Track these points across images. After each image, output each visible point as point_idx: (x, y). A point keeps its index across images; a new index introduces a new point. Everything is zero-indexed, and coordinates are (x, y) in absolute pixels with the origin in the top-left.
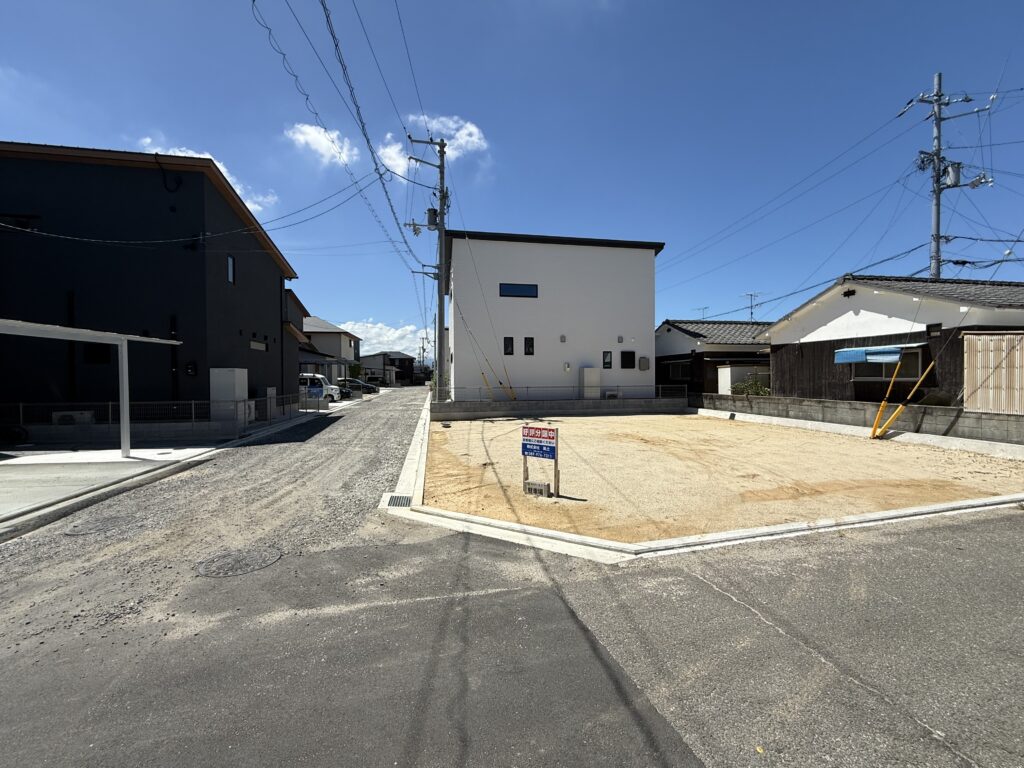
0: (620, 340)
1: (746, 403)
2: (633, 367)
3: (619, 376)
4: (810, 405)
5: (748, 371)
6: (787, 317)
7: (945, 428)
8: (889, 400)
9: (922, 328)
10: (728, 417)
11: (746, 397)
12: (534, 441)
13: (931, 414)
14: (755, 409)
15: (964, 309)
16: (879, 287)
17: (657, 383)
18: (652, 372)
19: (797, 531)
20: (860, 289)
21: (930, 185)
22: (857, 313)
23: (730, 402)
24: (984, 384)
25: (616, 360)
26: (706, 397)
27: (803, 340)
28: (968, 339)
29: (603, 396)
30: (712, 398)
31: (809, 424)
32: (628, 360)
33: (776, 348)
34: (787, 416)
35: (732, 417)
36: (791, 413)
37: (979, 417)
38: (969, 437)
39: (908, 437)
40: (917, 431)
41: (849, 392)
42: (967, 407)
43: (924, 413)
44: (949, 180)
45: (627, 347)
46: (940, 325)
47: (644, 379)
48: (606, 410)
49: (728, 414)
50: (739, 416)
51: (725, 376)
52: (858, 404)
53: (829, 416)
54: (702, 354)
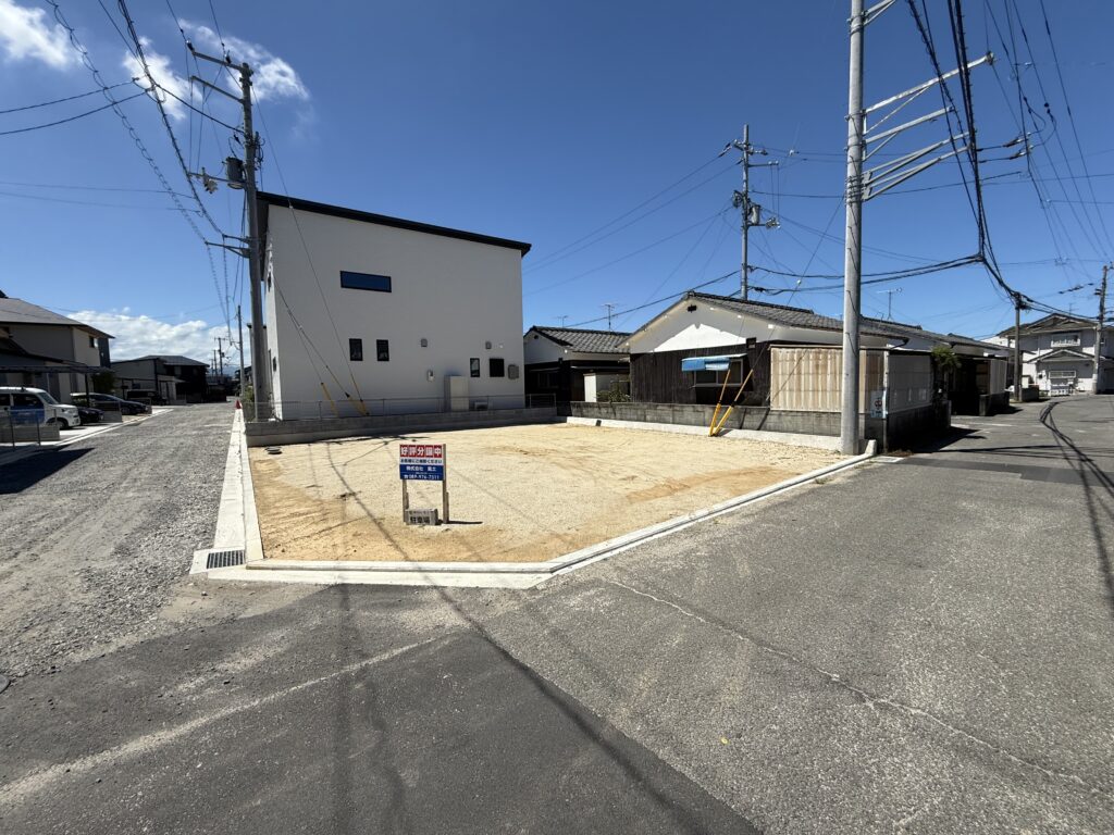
0: (488, 346)
1: (610, 410)
2: (502, 375)
3: (487, 385)
4: (664, 409)
5: (612, 379)
6: (644, 328)
7: (758, 424)
8: (722, 403)
9: (743, 341)
10: (595, 424)
11: (610, 403)
12: (416, 461)
13: (750, 413)
14: (618, 415)
15: (771, 326)
16: (715, 304)
17: (526, 392)
18: (521, 382)
19: (682, 524)
20: (701, 306)
21: (741, 222)
22: (698, 327)
23: (596, 409)
24: (783, 389)
25: (485, 368)
26: (574, 405)
27: (657, 350)
28: (774, 350)
29: (472, 408)
30: (579, 406)
31: (663, 427)
32: (497, 367)
33: (635, 357)
34: (645, 421)
35: (599, 423)
36: (648, 417)
37: (780, 414)
38: (775, 431)
39: (735, 433)
40: (741, 428)
41: (693, 397)
42: (773, 407)
43: (745, 413)
44: (753, 219)
45: (496, 355)
46: (755, 339)
47: (513, 388)
48: (476, 423)
49: (595, 420)
50: (605, 423)
51: (591, 383)
52: (699, 407)
53: (677, 419)
54: (569, 363)
